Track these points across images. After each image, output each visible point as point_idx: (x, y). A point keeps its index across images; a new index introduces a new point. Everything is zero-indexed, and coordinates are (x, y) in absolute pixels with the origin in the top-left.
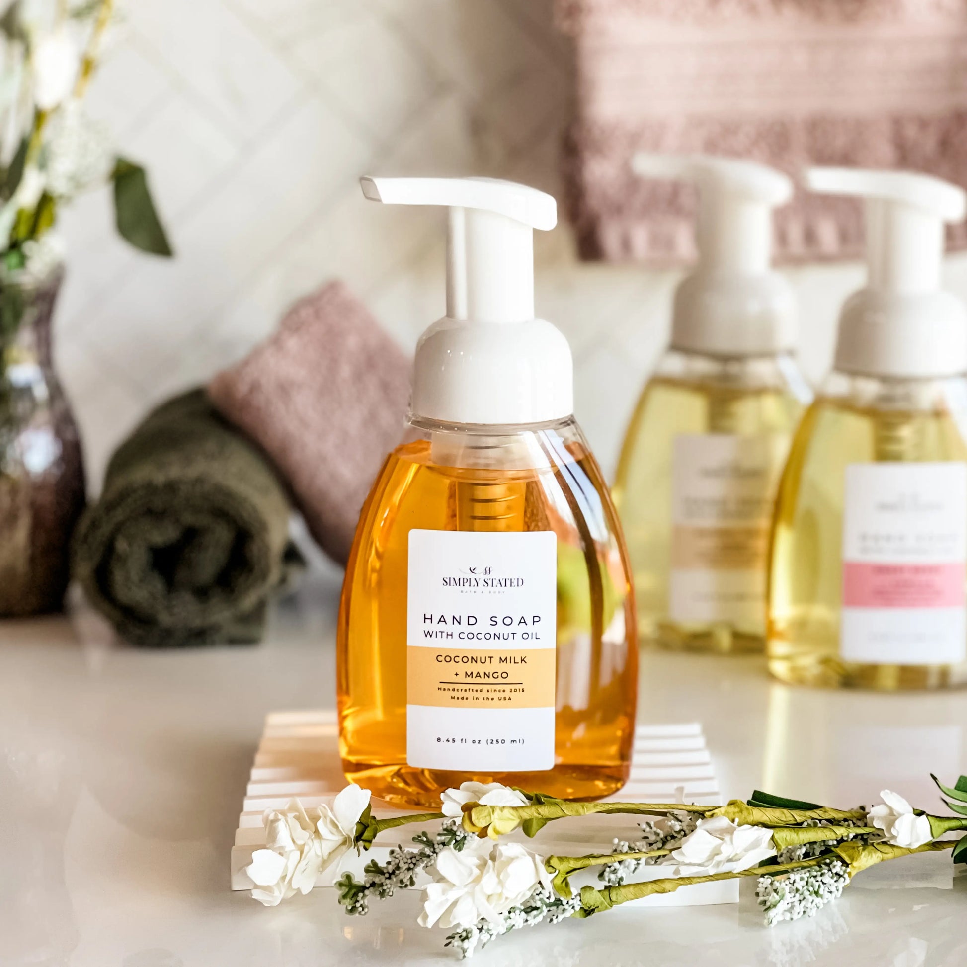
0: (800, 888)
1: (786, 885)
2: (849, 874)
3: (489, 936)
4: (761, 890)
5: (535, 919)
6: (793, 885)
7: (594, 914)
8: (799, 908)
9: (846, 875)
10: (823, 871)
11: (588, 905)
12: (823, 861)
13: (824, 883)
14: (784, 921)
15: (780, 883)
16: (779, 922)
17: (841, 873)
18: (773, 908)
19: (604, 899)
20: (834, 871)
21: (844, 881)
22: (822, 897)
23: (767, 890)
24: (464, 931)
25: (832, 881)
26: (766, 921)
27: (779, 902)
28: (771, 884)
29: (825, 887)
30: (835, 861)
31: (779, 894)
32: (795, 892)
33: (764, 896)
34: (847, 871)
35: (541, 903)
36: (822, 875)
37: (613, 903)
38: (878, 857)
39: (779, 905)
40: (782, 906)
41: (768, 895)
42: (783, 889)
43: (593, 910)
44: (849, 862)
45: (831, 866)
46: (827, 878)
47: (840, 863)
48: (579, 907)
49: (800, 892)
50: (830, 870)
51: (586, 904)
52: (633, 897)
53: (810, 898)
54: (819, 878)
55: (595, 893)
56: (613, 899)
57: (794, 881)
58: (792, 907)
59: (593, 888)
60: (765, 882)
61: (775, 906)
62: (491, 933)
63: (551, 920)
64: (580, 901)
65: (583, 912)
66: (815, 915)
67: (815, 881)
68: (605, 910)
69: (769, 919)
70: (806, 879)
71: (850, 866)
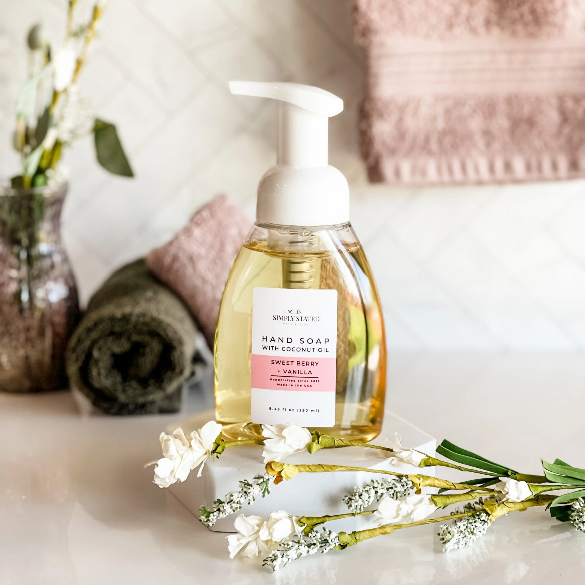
0: (463, 530)
1: (455, 529)
2: (490, 520)
3: (288, 560)
4: (441, 532)
5: (314, 550)
6: (459, 529)
7: (347, 548)
8: (462, 542)
9: (489, 521)
10: (475, 520)
11: (343, 542)
12: (476, 514)
13: (476, 527)
14: (454, 549)
15: (452, 528)
16: (451, 550)
17: (486, 520)
18: (448, 542)
19: (352, 538)
20: (482, 519)
21: (487, 525)
22: (475, 534)
23: (444, 532)
24: (273, 556)
25: (481, 525)
26: (444, 550)
27: (451, 539)
28: (447, 528)
29: (477, 529)
30: (482, 513)
31: (451, 534)
32: (460, 532)
33: (442, 535)
34: (489, 519)
35: (316, 541)
36: (475, 522)
37: (357, 541)
38: (506, 510)
39: (451, 541)
40: (453, 541)
41: (445, 535)
42: (454, 531)
43: (346, 545)
44: (490, 513)
45: (480, 516)
46: (478, 524)
47: (485, 515)
48: (338, 544)
49: (463, 533)
50: (479, 518)
51: (342, 542)
52: (368, 537)
53: (469, 536)
54: (473, 524)
55: (347, 535)
56: (357, 538)
57: (460, 527)
58: (459, 541)
59: (345, 533)
60: (444, 528)
61: (449, 541)
62: (288, 557)
63: (323, 552)
64: (339, 540)
65: (340, 547)
66: (472, 545)
67: (471, 526)
68: (353, 545)
69: (445, 548)
70: (466, 525)
71: (491, 515)
